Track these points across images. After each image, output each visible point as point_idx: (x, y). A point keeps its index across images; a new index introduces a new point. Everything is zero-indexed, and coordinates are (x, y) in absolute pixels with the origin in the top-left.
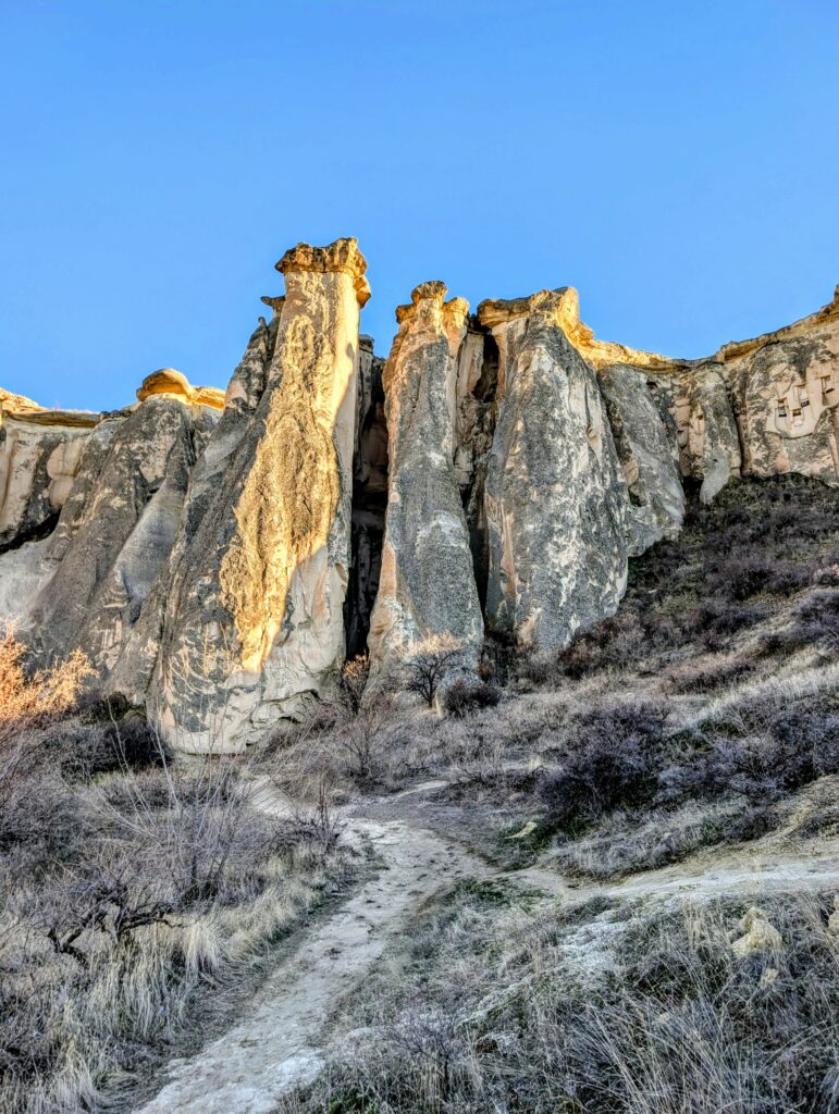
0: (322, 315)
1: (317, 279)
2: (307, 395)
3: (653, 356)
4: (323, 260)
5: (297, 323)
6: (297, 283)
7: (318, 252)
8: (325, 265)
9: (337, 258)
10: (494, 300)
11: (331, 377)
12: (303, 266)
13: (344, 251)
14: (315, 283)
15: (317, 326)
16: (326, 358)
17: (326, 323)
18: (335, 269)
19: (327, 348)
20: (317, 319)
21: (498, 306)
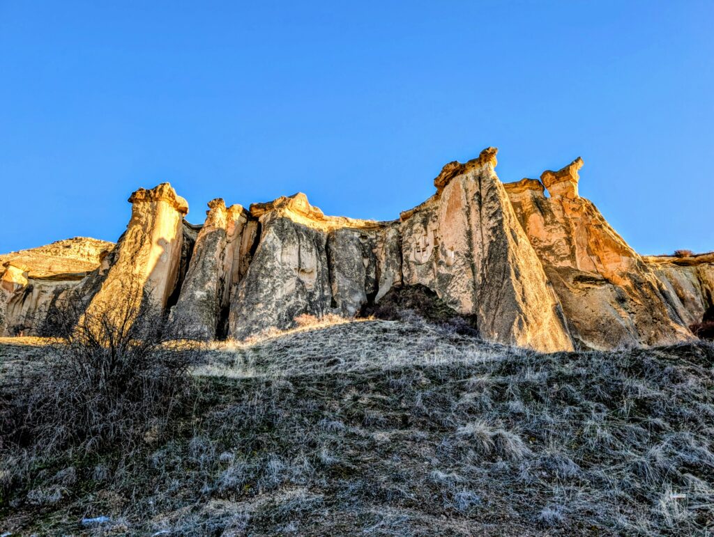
0: (147, 224)
1: (148, 205)
2: (131, 267)
4: (150, 196)
5: (134, 229)
6: (137, 208)
7: (148, 192)
8: (151, 198)
9: (158, 193)
11: (147, 256)
12: (140, 200)
13: (161, 190)
14: (146, 208)
15: (144, 230)
16: (146, 246)
17: (148, 229)
18: (157, 200)
19: (147, 241)
20: (145, 226)
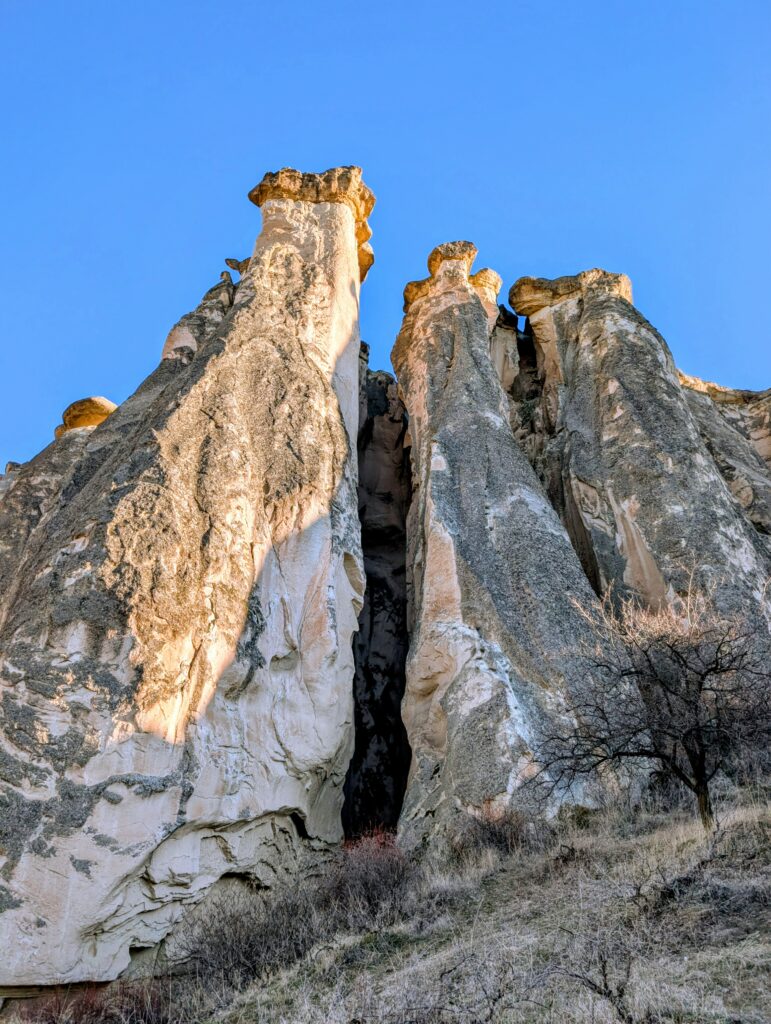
0: (314, 244)
1: (307, 209)
2: (291, 321)
3: (712, 385)
4: (316, 186)
5: (277, 250)
6: (279, 211)
7: (311, 178)
8: (318, 192)
9: (335, 185)
10: (534, 277)
11: (328, 311)
12: (288, 191)
13: (345, 179)
14: (305, 213)
15: (307, 256)
16: (320, 288)
17: (319, 252)
18: (333, 198)
19: (321, 278)
20: (307, 250)
21: (538, 285)
